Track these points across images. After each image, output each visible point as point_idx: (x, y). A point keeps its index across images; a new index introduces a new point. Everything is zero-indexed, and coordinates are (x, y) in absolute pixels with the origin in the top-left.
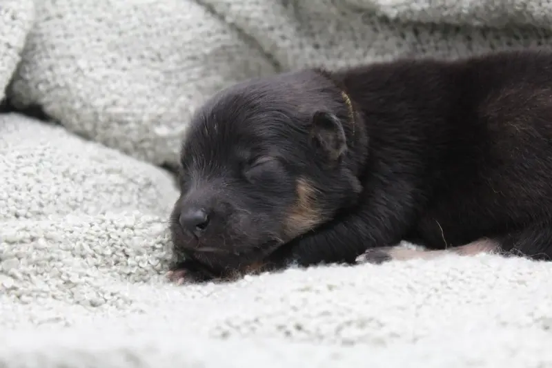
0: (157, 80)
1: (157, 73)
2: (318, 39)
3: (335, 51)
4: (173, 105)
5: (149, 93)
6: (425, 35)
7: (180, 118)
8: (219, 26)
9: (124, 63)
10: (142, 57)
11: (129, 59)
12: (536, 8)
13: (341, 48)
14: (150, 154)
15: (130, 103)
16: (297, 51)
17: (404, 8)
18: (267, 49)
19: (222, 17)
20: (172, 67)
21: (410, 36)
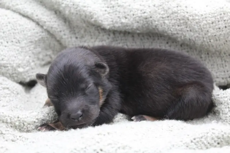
0: (18, 50)
1: (18, 48)
2: (77, 35)
3: (83, 40)
4: (24, 60)
5: (15, 55)
6: (117, 35)
7: (27, 65)
8: (41, 30)
9: (6, 44)
10: (12, 41)
11: (7, 42)
12: (160, 27)
13: (86, 38)
14: (16, 78)
15: (9, 59)
16: (70, 39)
17: (112, 25)
18: (58, 39)
19: (42, 27)
20: (24, 45)
21: (112, 35)
